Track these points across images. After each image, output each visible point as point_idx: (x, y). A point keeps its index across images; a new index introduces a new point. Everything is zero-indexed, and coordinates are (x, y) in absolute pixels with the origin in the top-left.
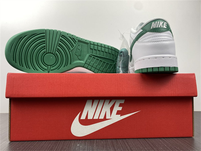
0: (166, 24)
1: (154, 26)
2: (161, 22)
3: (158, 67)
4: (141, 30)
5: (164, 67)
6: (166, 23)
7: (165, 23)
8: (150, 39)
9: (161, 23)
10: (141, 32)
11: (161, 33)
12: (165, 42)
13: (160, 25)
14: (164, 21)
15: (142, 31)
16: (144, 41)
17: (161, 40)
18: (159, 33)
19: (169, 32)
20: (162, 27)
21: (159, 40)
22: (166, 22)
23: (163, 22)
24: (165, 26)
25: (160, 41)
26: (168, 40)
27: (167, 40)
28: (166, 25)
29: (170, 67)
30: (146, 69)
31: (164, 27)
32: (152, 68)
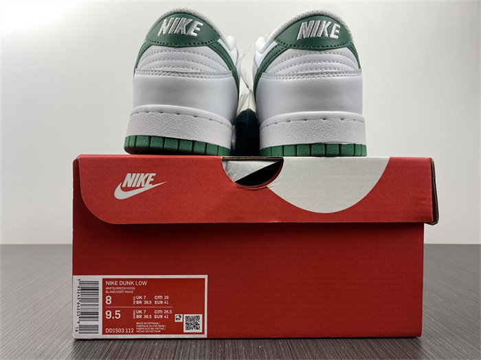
0: (337, 28)
1: (304, 31)
2: (325, 22)
3: (310, 145)
4: (275, 43)
5: (326, 145)
6: (339, 26)
7: (336, 25)
8: (294, 68)
9: (325, 25)
10: (273, 49)
11: (323, 52)
12: (331, 78)
13: (322, 31)
14: (335, 20)
15: (276, 47)
16: (280, 72)
17: (320, 71)
18: (318, 52)
19: (346, 50)
20: (327, 35)
21: (316, 71)
22: (338, 22)
23: (330, 23)
24: (336, 34)
25: (317, 74)
26: (340, 73)
27: (336, 73)
28: (338, 31)
29: (340, 145)
30: (281, 148)
31: (332, 36)
32: (293, 147)
